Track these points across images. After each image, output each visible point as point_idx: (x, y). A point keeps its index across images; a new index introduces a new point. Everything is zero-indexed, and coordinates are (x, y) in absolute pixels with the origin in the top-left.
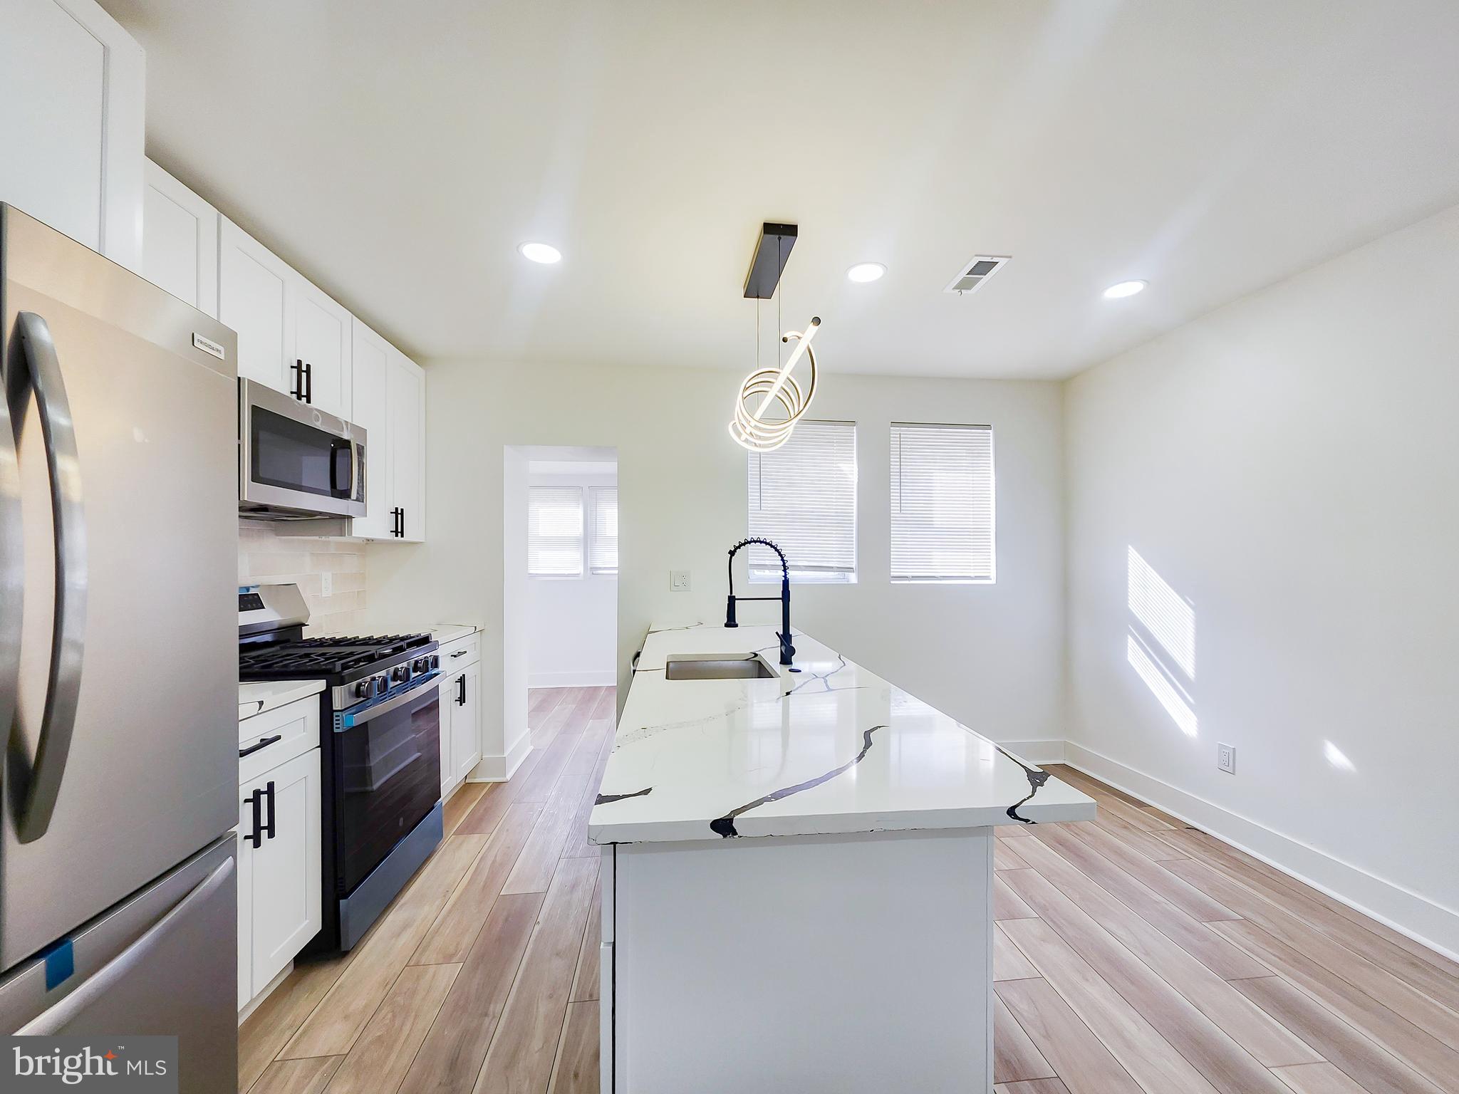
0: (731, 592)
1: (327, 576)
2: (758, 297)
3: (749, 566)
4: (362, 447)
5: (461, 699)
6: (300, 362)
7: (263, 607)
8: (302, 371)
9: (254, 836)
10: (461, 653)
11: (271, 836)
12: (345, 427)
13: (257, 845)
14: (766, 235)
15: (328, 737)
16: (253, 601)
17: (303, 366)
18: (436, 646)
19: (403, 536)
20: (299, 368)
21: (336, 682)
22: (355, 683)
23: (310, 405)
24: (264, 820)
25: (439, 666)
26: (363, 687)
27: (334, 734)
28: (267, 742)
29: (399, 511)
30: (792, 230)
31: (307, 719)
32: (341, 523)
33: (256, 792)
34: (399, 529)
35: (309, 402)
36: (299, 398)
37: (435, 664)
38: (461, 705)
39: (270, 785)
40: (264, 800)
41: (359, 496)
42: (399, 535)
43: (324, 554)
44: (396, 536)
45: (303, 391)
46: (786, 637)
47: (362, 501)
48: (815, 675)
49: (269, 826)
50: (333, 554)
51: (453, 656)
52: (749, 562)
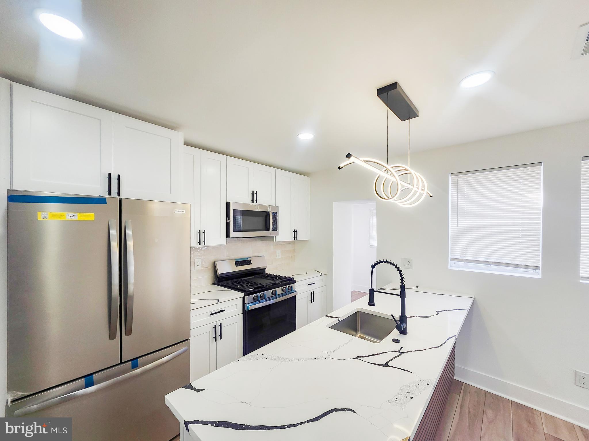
0: (372, 287)
1: (279, 252)
2: (409, 119)
3: (450, 259)
4: (277, 213)
5: (312, 300)
6: (253, 191)
7: (251, 264)
8: (254, 194)
9: (215, 338)
10: (313, 283)
11: (221, 339)
12: (269, 208)
13: (216, 341)
14: (379, 96)
15: (244, 311)
16: (248, 262)
17: (255, 192)
18: (294, 282)
19: (297, 239)
20: (253, 193)
21: (246, 294)
22: (254, 295)
23: (256, 204)
24: (218, 333)
25: (293, 289)
26: (255, 297)
27: (245, 311)
28: (221, 311)
29: (296, 230)
30: (394, 85)
31: (238, 305)
32: (273, 238)
33: (215, 326)
34: (296, 237)
35: (257, 202)
36: (253, 202)
37: (291, 290)
38: (311, 303)
39: (221, 324)
40: (218, 328)
41: (275, 229)
42: (296, 239)
43: (278, 245)
44: (294, 239)
45: (255, 199)
46: (403, 318)
47: (277, 231)
48: (401, 349)
49: (221, 336)
50: (281, 244)
51: (309, 285)
52: (450, 257)
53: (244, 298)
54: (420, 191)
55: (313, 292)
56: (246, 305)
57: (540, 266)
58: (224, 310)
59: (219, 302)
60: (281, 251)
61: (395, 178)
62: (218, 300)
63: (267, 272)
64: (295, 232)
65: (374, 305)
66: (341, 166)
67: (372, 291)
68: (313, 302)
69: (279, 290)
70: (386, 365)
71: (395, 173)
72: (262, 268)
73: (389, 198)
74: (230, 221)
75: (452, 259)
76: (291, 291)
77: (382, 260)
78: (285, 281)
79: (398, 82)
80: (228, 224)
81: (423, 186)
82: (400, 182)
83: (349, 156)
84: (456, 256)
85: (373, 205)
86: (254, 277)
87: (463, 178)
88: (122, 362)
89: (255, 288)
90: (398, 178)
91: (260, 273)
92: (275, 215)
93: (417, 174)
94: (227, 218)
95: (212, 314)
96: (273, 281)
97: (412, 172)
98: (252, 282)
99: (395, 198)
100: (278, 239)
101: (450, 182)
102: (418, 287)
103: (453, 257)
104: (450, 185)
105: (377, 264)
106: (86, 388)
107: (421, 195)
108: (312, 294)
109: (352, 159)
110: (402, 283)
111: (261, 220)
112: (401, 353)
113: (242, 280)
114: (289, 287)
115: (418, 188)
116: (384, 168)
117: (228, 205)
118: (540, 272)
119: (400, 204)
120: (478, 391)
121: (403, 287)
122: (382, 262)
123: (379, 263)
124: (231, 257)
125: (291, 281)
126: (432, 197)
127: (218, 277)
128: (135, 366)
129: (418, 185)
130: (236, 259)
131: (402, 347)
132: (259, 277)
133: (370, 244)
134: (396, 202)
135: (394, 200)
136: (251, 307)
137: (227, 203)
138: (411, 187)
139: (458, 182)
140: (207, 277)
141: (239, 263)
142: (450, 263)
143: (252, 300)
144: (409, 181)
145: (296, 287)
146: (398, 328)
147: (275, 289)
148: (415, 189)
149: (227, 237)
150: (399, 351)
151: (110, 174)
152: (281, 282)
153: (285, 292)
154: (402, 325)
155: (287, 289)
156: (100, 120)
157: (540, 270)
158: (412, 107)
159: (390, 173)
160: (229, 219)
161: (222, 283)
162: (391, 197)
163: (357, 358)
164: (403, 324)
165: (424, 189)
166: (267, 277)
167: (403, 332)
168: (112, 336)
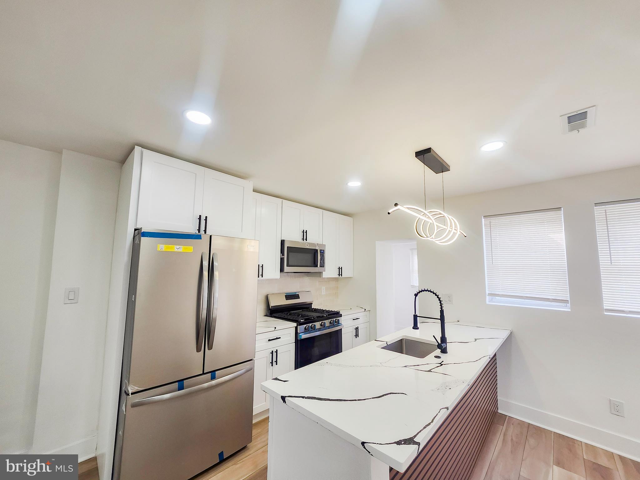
0: (415, 313)
1: (324, 288)
2: (442, 172)
3: (487, 294)
4: (324, 250)
5: (357, 335)
6: (304, 230)
7: (299, 298)
8: (305, 233)
9: (272, 363)
10: (357, 319)
11: (277, 364)
12: (317, 246)
13: (272, 366)
14: (417, 157)
15: (296, 341)
16: (296, 296)
17: (305, 231)
18: (341, 316)
19: (342, 276)
20: (303, 232)
21: (299, 324)
22: (305, 325)
23: (306, 242)
24: (274, 360)
25: (340, 323)
26: (307, 327)
27: (298, 340)
28: (277, 338)
29: (340, 268)
30: (429, 150)
31: (291, 334)
32: (320, 274)
33: (272, 351)
34: (340, 274)
35: (306, 240)
36: (303, 240)
37: (338, 322)
38: (356, 338)
39: (277, 350)
40: (275, 354)
41: (322, 266)
42: (340, 276)
43: (323, 281)
44: (339, 276)
45: (305, 238)
46: (443, 339)
47: (324, 267)
48: (442, 362)
49: (276, 362)
50: (326, 281)
51: (353, 319)
52: (487, 292)
53: (296, 328)
54: (453, 231)
55: (358, 327)
56: (298, 334)
57: (569, 300)
58: (280, 338)
59: (276, 329)
60: (326, 287)
61: (432, 220)
62: (275, 328)
63: (313, 306)
64: (340, 269)
65: (418, 329)
66: (390, 212)
67: (415, 317)
68: (358, 337)
69: (327, 322)
70: (430, 371)
71: (431, 217)
72: (308, 303)
73: (427, 237)
74: (283, 257)
75: (490, 294)
76: (338, 324)
77: (423, 289)
78: (331, 314)
79: (432, 148)
80: (282, 260)
81: (456, 226)
82: (435, 224)
83: (396, 205)
84: (493, 291)
85: (414, 244)
86: (302, 311)
87: (494, 220)
88: (205, 372)
89: (305, 320)
90: (434, 221)
91: (307, 307)
92: (322, 252)
93: (450, 217)
94: (282, 254)
95: (269, 340)
96: (320, 314)
97: (446, 215)
98: (301, 314)
99: (433, 236)
100: (325, 275)
101: (483, 224)
102: (458, 321)
103: (490, 293)
104: (483, 226)
105: (419, 292)
106: (179, 390)
107: (454, 234)
108: (357, 329)
109: (398, 207)
110: (441, 308)
111: (309, 257)
112: (442, 365)
113: (292, 313)
114: (337, 320)
115: (452, 229)
116: (422, 213)
117: (283, 242)
118: (569, 305)
119: (437, 242)
120: (522, 423)
121: (442, 312)
122: (424, 291)
123: (421, 291)
124: (281, 292)
125: (337, 314)
126: (466, 237)
127: (270, 309)
128: (213, 378)
129: (451, 226)
130: (286, 293)
131: (443, 361)
132: (307, 311)
133: (411, 284)
134: (434, 240)
135: (432, 238)
136: (304, 336)
137: (281, 241)
138: (446, 228)
139: (490, 224)
140: (261, 309)
141: (289, 297)
142: (488, 298)
143: (303, 330)
144: (445, 223)
145: (342, 320)
146: (439, 346)
147: (323, 321)
148: (449, 229)
149: (281, 271)
150: (440, 364)
151: (201, 215)
152: (329, 315)
153: (332, 325)
154: (442, 345)
155: (335, 322)
156: (196, 174)
157: (568, 303)
158: (444, 164)
159: (428, 216)
160: (283, 255)
161: (275, 315)
162: (429, 236)
163: (406, 366)
164: (444, 344)
165: (457, 229)
166: (314, 311)
167: (444, 351)
168: (198, 350)
